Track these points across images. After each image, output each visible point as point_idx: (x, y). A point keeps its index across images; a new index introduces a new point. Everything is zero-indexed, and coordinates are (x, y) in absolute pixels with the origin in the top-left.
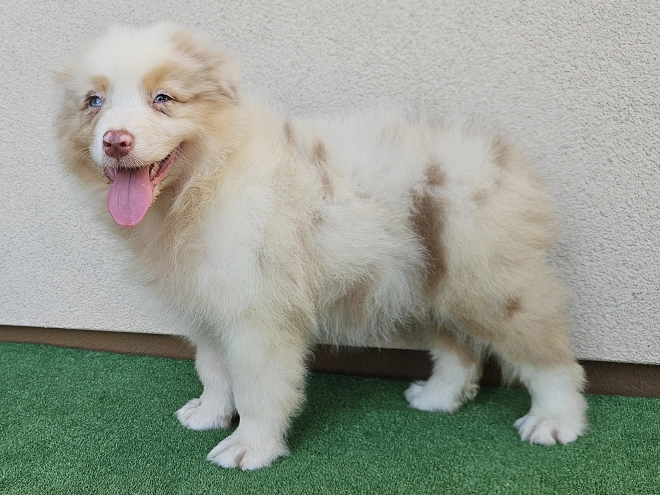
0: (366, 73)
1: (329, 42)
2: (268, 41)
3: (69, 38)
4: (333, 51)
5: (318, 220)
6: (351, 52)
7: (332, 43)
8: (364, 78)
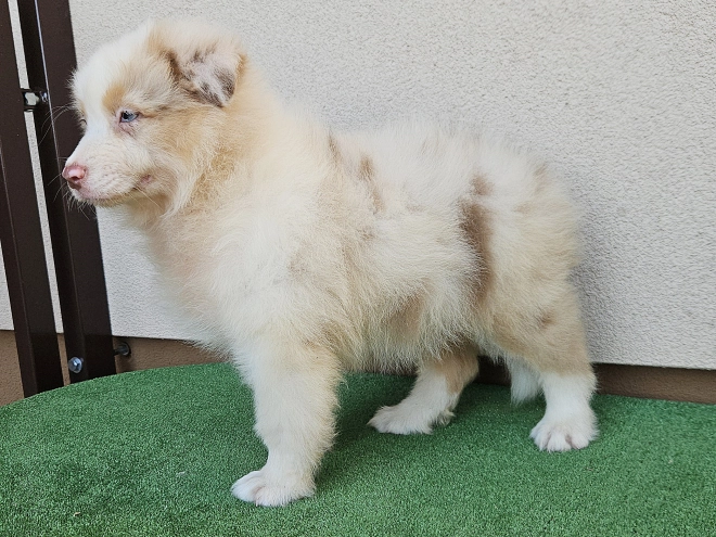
0: (709, 50)
1: (664, 17)
2: (587, 19)
3: (350, 28)
4: (667, 27)
5: (369, 236)
6: (691, 28)
7: (666, 18)
8: (707, 57)
